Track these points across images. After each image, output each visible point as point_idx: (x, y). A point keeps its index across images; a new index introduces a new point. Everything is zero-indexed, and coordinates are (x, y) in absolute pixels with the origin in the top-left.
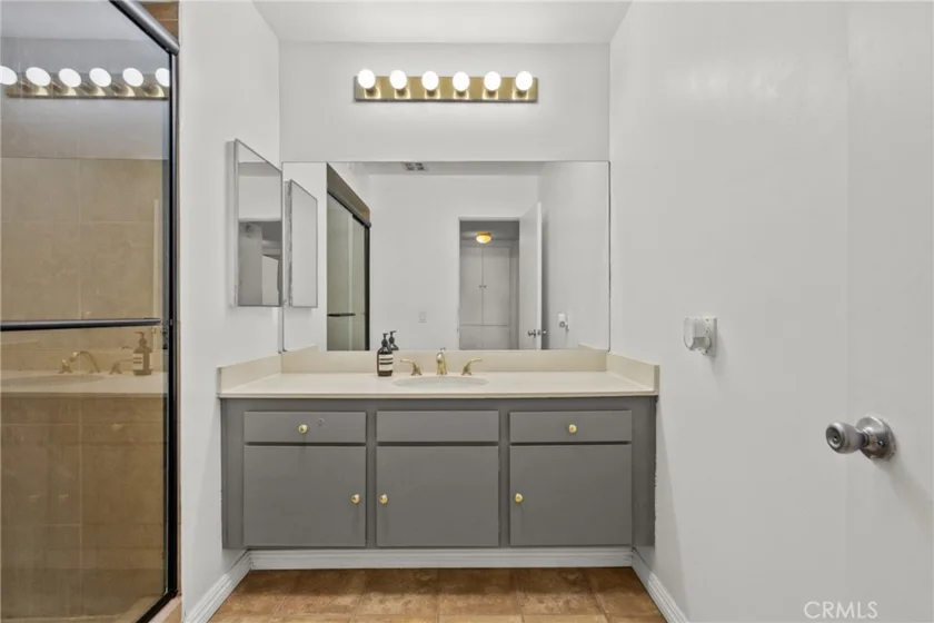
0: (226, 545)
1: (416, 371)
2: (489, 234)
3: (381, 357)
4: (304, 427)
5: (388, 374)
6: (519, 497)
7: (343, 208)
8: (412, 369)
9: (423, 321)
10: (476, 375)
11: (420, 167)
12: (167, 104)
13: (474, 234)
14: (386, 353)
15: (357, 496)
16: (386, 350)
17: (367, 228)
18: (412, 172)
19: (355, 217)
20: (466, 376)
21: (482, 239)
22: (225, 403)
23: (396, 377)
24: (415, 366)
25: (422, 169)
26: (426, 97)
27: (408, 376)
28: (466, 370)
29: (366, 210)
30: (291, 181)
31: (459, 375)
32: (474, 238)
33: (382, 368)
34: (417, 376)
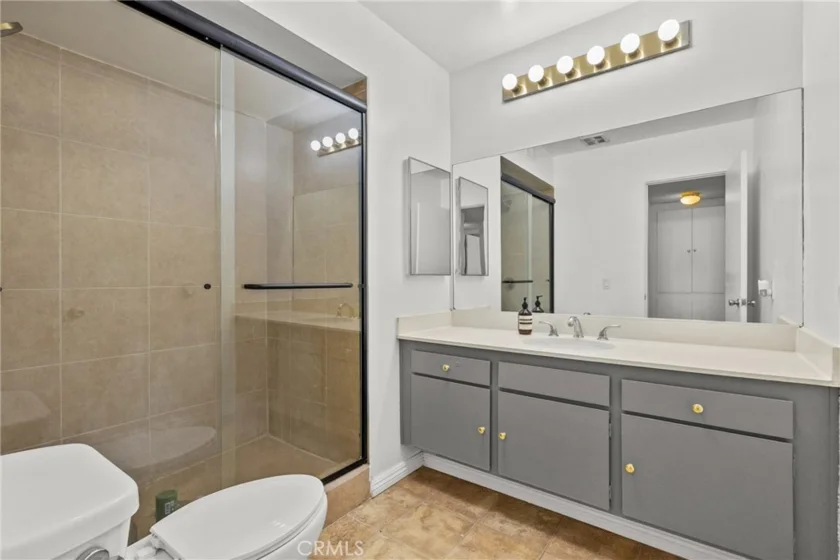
0: (404, 441)
1: (553, 332)
2: (698, 194)
3: (521, 317)
4: (447, 367)
5: (528, 332)
6: (630, 468)
7: (520, 191)
8: (550, 329)
9: (606, 288)
10: (611, 341)
11: (601, 140)
12: (360, 147)
13: (680, 195)
14: (526, 314)
15: (483, 429)
16: (526, 311)
17: (552, 204)
18: (592, 146)
19: (534, 196)
20: (603, 341)
21: (687, 200)
22: (402, 343)
23: (534, 335)
24: (551, 327)
25: (603, 141)
26: (567, 80)
27: (545, 336)
28: (602, 335)
29: (550, 188)
30: (460, 178)
31: (595, 339)
32: (678, 201)
33: (523, 327)
34: (554, 337)
